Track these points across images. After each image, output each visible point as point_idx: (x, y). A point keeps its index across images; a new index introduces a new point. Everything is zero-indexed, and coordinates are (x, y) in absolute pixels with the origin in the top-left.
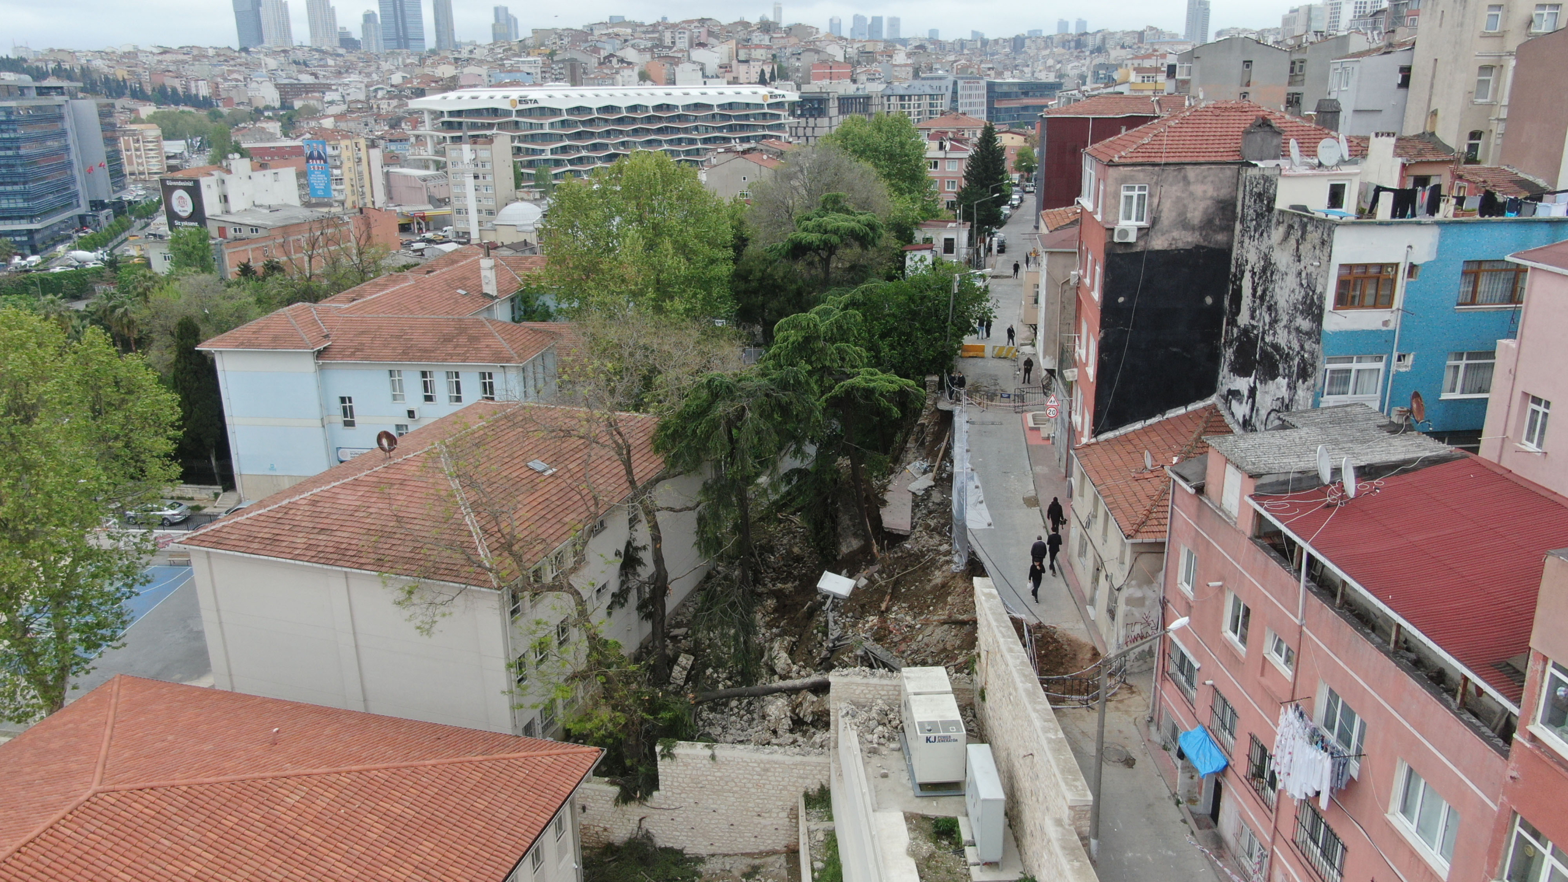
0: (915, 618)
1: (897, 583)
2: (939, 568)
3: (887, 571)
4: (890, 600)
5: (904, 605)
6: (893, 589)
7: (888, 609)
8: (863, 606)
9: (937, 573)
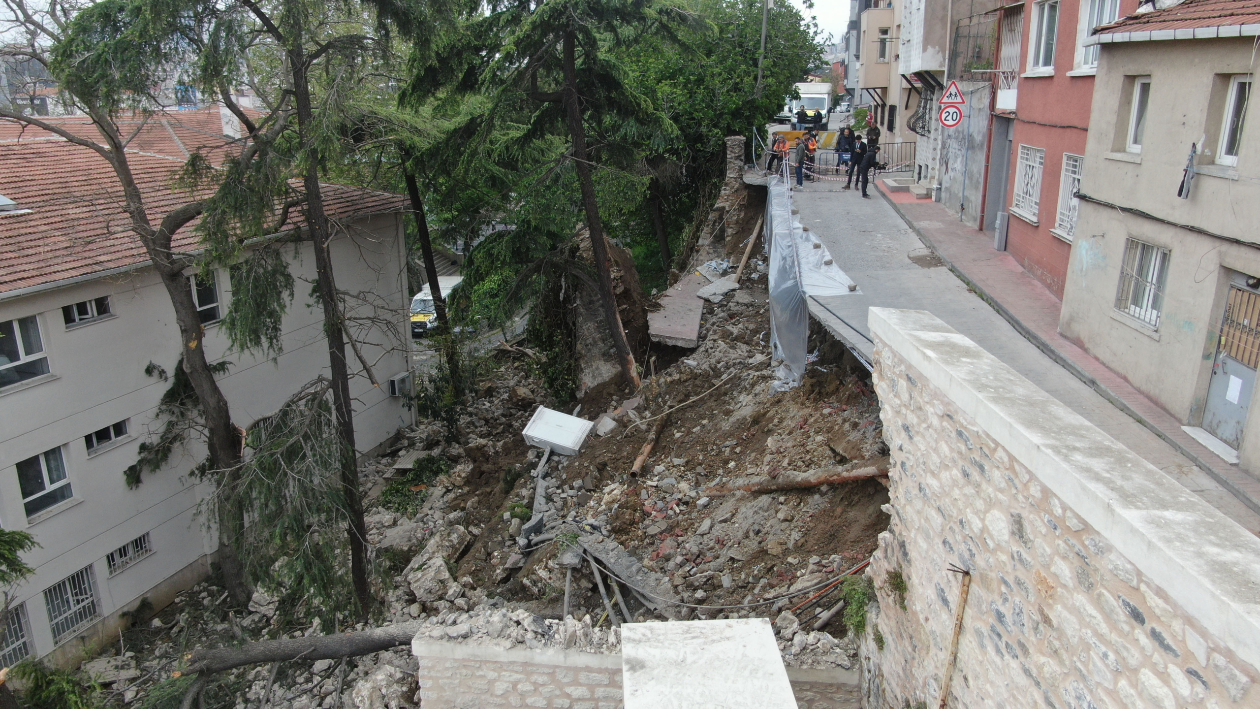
0: (697, 484)
1: (666, 425)
2: (748, 390)
3: (653, 406)
4: (652, 453)
5: (677, 461)
6: (659, 434)
7: (645, 471)
8: (602, 467)
9: (744, 398)
